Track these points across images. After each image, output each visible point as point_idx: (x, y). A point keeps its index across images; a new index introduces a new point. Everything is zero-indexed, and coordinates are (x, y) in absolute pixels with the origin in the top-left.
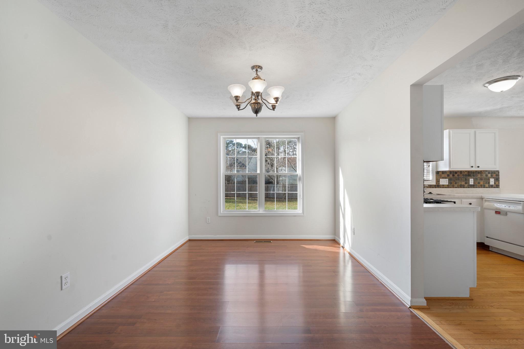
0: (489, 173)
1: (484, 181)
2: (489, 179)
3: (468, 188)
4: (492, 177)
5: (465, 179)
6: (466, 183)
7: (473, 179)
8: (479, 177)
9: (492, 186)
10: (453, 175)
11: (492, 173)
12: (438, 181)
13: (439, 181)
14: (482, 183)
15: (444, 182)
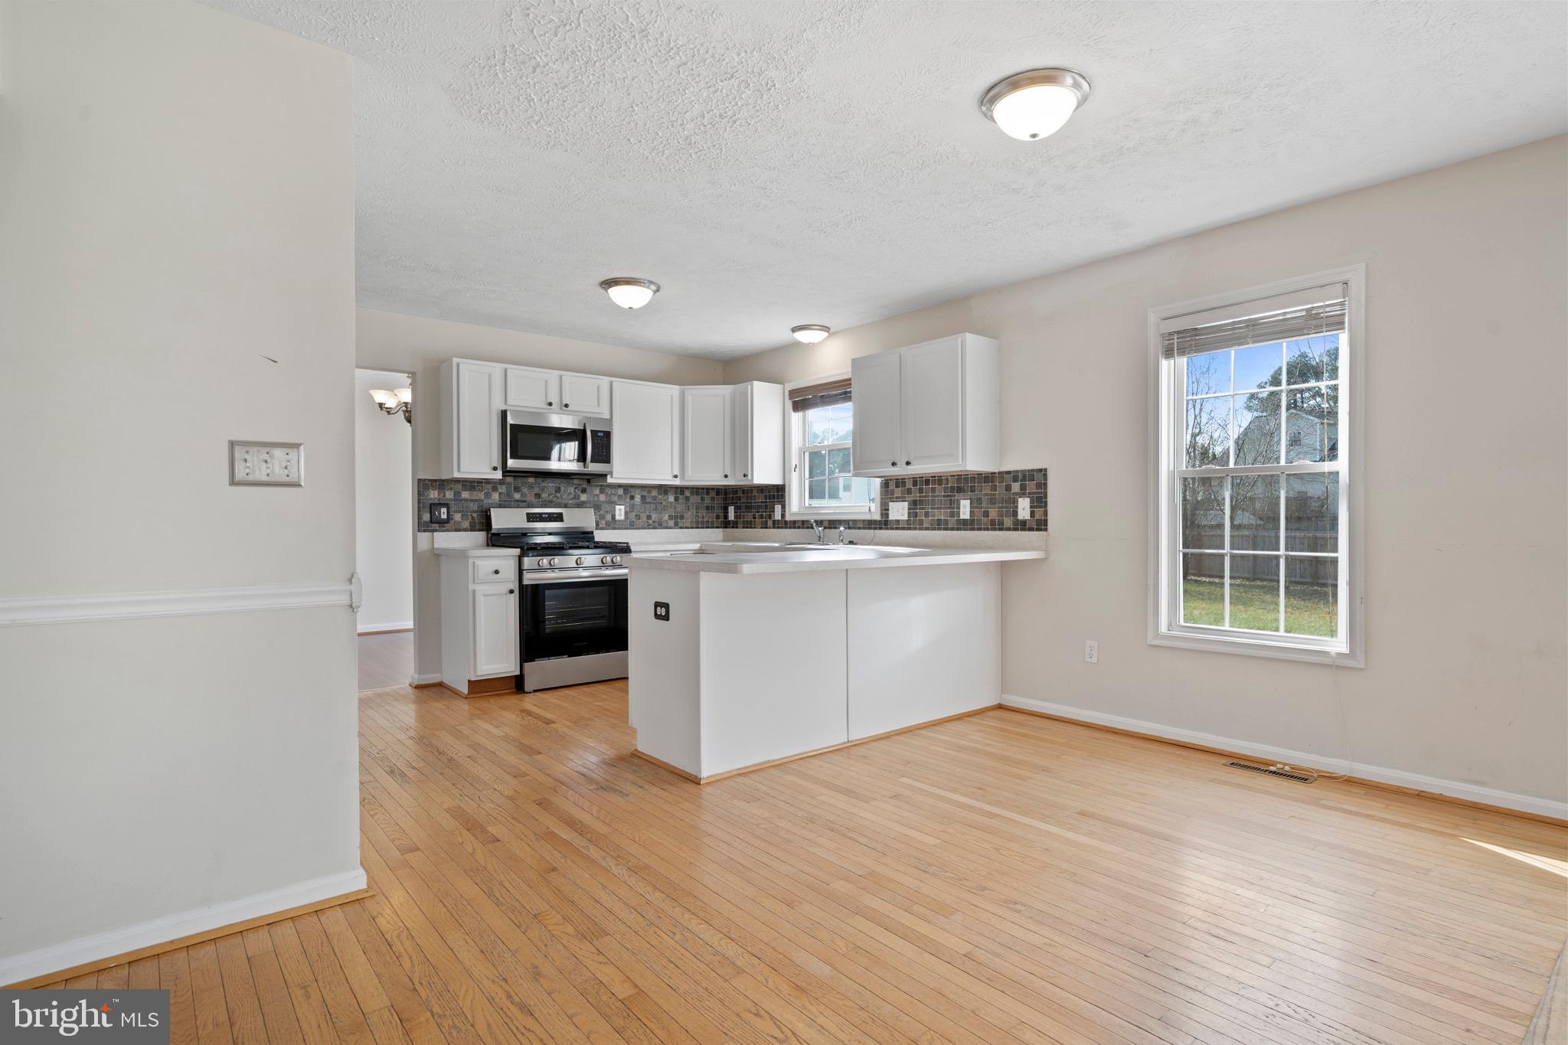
0: (1015, 480)
1: (1002, 508)
2: (1015, 502)
3: (958, 529)
4: (1023, 493)
5: (951, 500)
6: (952, 515)
7: (968, 502)
8: (986, 495)
9: (1022, 526)
10: (921, 491)
11: (1024, 479)
12: (885, 511)
13: (888, 510)
14: (993, 514)
15: (899, 511)
